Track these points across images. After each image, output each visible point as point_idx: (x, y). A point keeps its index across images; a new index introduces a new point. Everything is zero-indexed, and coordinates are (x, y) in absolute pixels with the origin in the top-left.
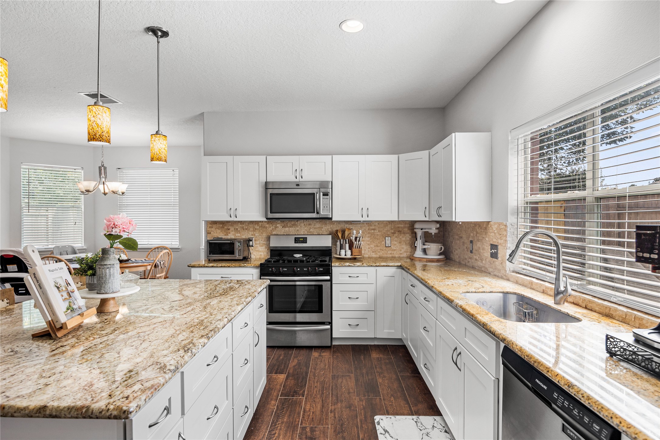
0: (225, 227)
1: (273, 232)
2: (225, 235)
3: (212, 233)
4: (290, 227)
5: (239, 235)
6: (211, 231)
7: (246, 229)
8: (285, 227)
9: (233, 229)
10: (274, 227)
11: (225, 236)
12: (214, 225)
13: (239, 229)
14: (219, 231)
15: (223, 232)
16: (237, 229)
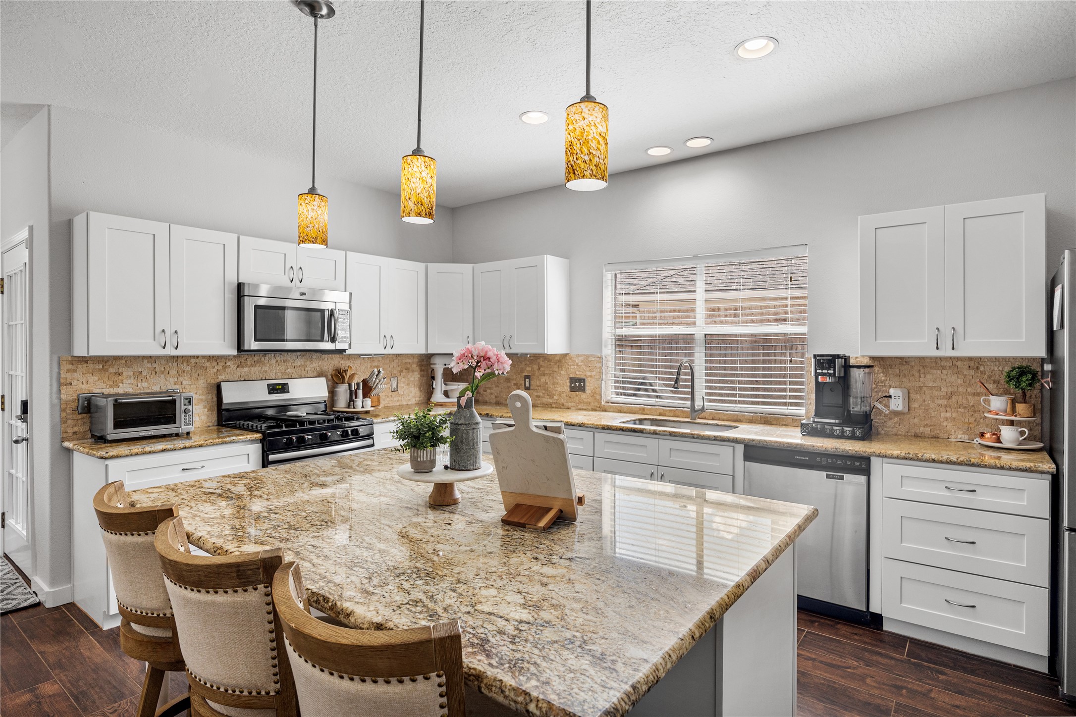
0: (112, 370)
1: (219, 377)
2: (111, 387)
3: (74, 383)
4: (252, 366)
5: (145, 384)
6: (73, 379)
7: (162, 373)
8: (243, 367)
9: (131, 373)
10: (221, 367)
11: (111, 389)
12: (80, 366)
13: (144, 373)
14: (92, 379)
15: (106, 380)
16: (140, 373)
